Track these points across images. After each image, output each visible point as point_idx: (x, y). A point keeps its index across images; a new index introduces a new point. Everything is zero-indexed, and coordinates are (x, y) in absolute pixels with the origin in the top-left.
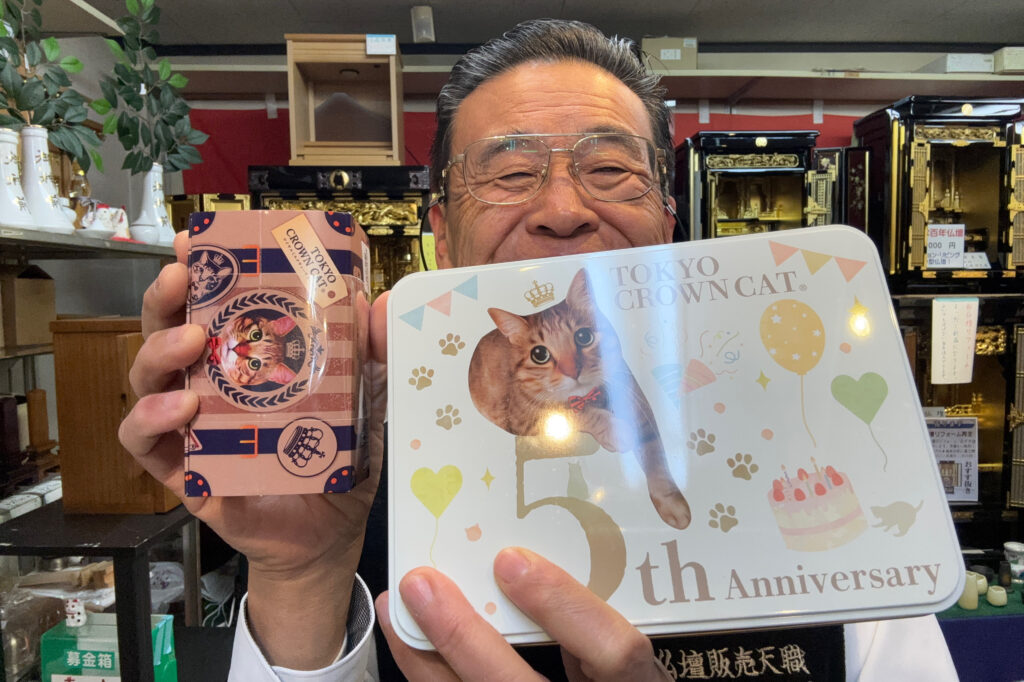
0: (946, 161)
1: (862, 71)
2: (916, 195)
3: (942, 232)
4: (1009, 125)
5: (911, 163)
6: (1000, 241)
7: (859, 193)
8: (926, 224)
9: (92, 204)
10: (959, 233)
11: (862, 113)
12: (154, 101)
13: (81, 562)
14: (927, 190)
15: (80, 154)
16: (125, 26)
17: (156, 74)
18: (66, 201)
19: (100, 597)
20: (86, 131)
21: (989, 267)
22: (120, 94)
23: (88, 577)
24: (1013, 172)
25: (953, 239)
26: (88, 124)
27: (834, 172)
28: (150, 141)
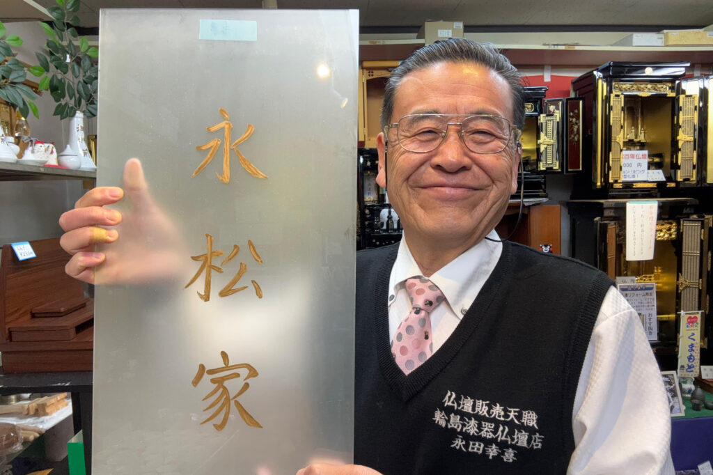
0: (635, 107)
1: (577, 45)
2: (614, 130)
3: (633, 156)
4: (677, 82)
5: (611, 108)
6: (672, 161)
7: (575, 130)
8: (621, 150)
9: (31, 141)
10: (644, 156)
11: (577, 74)
12: (76, 67)
13: (30, 398)
14: (622, 127)
15: (21, 105)
16: (54, 13)
17: (77, 48)
18: (12, 139)
19: (42, 422)
20: (26, 88)
21: (664, 180)
22: (51, 62)
23: (34, 408)
24: (681, 113)
25: (639, 161)
26: (26, 83)
27: (558, 115)
28: (74, 95)
